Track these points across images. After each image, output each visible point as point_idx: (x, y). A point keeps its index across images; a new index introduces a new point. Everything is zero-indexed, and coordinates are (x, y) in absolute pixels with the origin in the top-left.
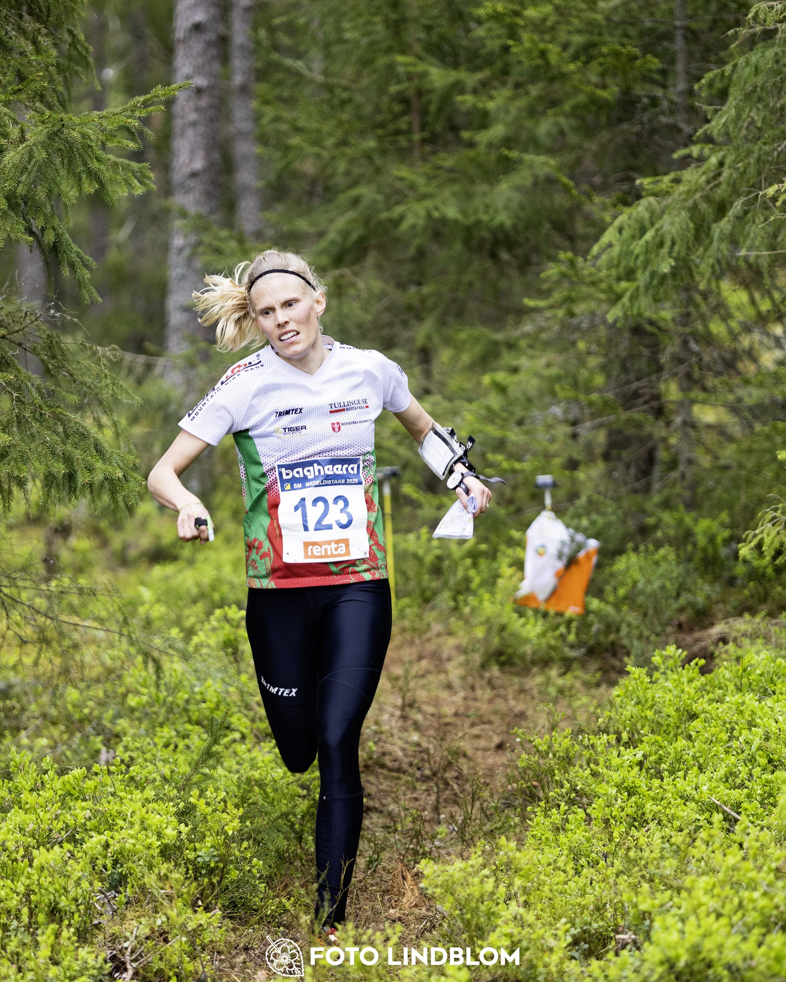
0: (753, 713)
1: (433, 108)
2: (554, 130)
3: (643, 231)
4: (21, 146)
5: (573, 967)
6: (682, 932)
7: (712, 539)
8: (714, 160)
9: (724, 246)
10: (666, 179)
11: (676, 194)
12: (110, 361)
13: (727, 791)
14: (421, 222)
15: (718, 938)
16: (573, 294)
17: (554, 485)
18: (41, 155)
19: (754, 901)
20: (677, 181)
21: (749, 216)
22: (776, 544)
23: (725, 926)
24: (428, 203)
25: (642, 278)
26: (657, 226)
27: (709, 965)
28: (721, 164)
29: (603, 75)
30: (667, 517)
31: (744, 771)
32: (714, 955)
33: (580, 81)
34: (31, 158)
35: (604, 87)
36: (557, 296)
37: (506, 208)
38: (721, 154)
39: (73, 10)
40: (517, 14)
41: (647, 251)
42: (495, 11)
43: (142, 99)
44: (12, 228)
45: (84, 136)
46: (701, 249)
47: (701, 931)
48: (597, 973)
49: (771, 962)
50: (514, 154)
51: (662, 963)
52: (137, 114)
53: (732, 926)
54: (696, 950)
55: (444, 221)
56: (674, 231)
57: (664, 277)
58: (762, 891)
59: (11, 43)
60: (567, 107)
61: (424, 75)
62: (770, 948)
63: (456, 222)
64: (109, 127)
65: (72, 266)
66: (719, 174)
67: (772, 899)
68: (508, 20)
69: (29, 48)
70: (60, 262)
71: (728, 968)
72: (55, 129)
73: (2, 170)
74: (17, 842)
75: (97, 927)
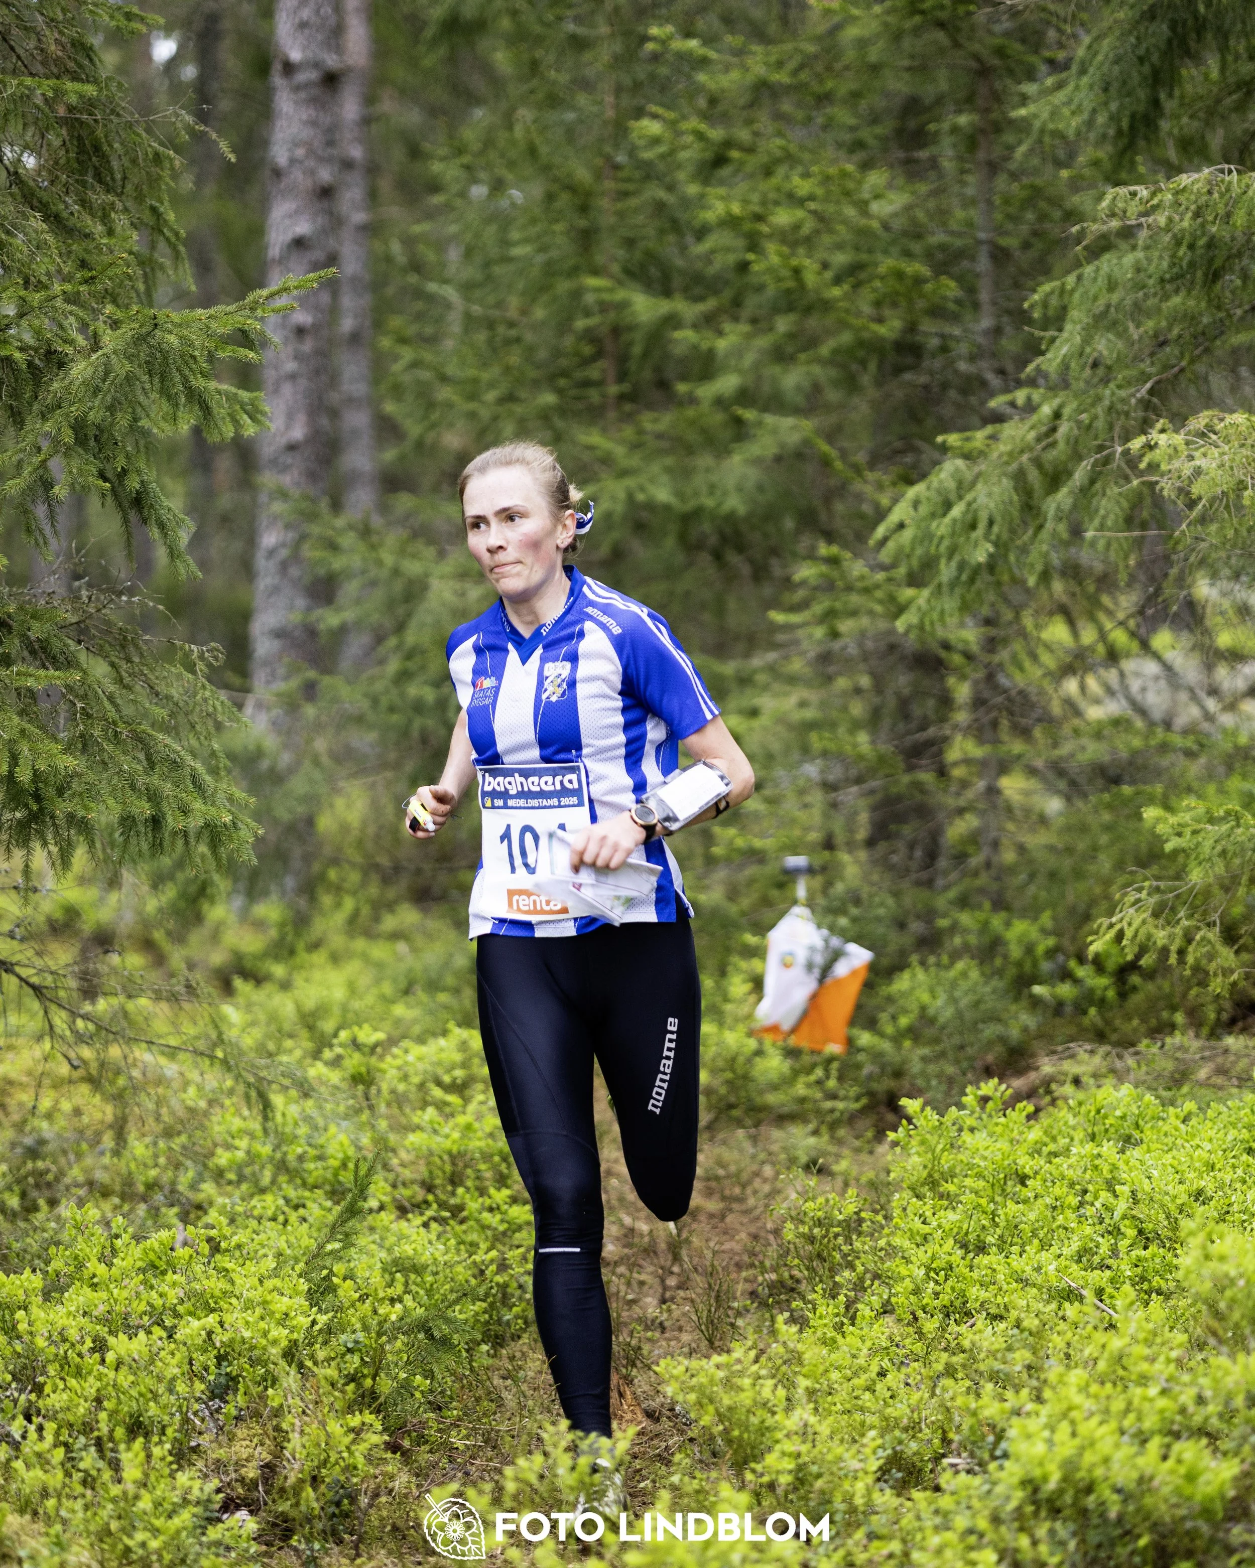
0: (1114, 1168)
1: (637, 350)
2: (806, 384)
3: (948, 506)
4: (95, 356)
5: (886, 1498)
6: (1050, 1442)
7: (1029, 949)
8: (1046, 410)
9: (1062, 529)
10: (980, 436)
11: (995, 455)
12: (209, 666)
13: (1083, 1273)
14: (619, 508)
15: (1105, 1447)
16: (838, 605)
17: (810, 870)
18: (122, 367)
19: (1151, 1400)
20: (993, 437)
21: (1098, 485)
22: (1141, 936)
23: (1113, 1432)
24: (630, 482)
25: (946, 571)
26: (969, 497)
27: (1089, 1489)
28: (1057, 415)
29: (878, 304)
30: (966, 918)
31: (1104, 1245)
32: (1099, 1472)
33: (847, 311)
34: (107, 373)
35: (880, 320)
36: (817, 608)
37: (740, 489)
38: (1056, 402)
39: (160, 178)
40: (759, 218)
41: (953, 534)
42: (729, 214)
43: (265, 292)
44: (80, 470)
45: (184, 340)
46: (1030, 532)
47: (1077, 1442)
48: (923, 1505)
49: (1179, 1481)
50: (749, 415)
51: (1024, 1484)
52: (259, 313)
53: (1122, 1432)
54: (1070, 1467)
55: (651, 506)
56: (992, 505)
57: (977, 571)
58: (1159, 1388)
59: (73, 221)
60: (824, 351)
61: (624, 305)
62: (1179, 1461)
63: (667, 507)
64: (220, 331)
65: (162, 526)
66: (1054, 430)
67: (1175, 1399)
68: (747, 226)
69: (99, 228)
70: (145, 521)
71: (1118, 1491)
72: (144, 331)
73: (67, 388)
74: (81, 1330)
75: (196, 1450)
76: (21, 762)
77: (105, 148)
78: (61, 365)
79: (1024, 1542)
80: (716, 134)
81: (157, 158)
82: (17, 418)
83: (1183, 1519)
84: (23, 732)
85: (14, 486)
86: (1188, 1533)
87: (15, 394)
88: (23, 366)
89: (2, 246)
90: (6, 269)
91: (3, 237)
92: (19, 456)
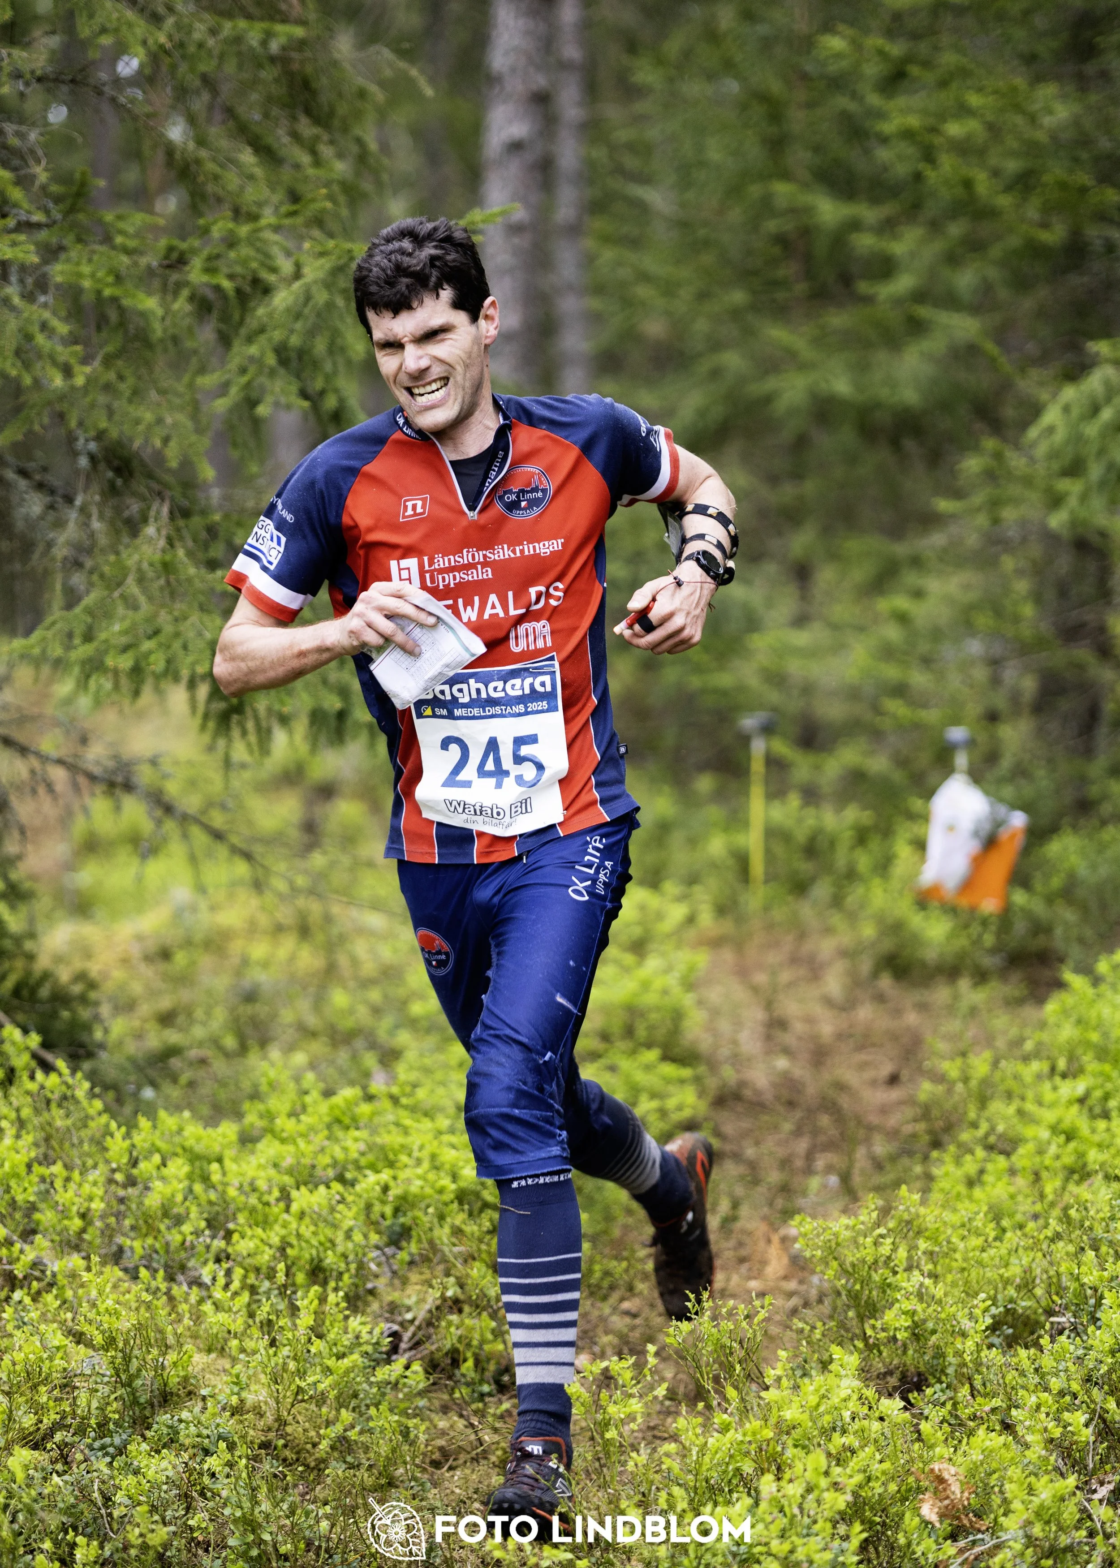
1: (821, 251)
2: (978, 284)
4: (297, 285)
14: (801, 401)
16: (998, 494)
17: (971, 744)
18: (321, 297)
24: (812, 375)
25: (1095, 471)
26: (1115, 403)
29: (1045, 210)
33: (1015, 219)
34: (307, 301)
35: (1045, 225)
36: (978, 498)
37: (913, 381)
39: (364, 109)
40: (934, 130)
41: (1103, 437)
44: (282, 390)
55: (832, 399)
59: (283, 152)
60: (996, 251)
61: (808, 209)
63: (847, 400)
68: (922, 138)
69: (305, 159)
72: (340, 262)
73: (270, 315)
74: (269, 1180)
75: (372, 1292)
77: (314, 85)
78: (267, 290)
80: (896, 49)
81: (362, 94)
82: (225, 340)
85: (221, 405)
87: (224, 318)
88: (231, 293)
89: (216, 178)
90: (219, 200)
91: (218, 170)
92: (227, 376)
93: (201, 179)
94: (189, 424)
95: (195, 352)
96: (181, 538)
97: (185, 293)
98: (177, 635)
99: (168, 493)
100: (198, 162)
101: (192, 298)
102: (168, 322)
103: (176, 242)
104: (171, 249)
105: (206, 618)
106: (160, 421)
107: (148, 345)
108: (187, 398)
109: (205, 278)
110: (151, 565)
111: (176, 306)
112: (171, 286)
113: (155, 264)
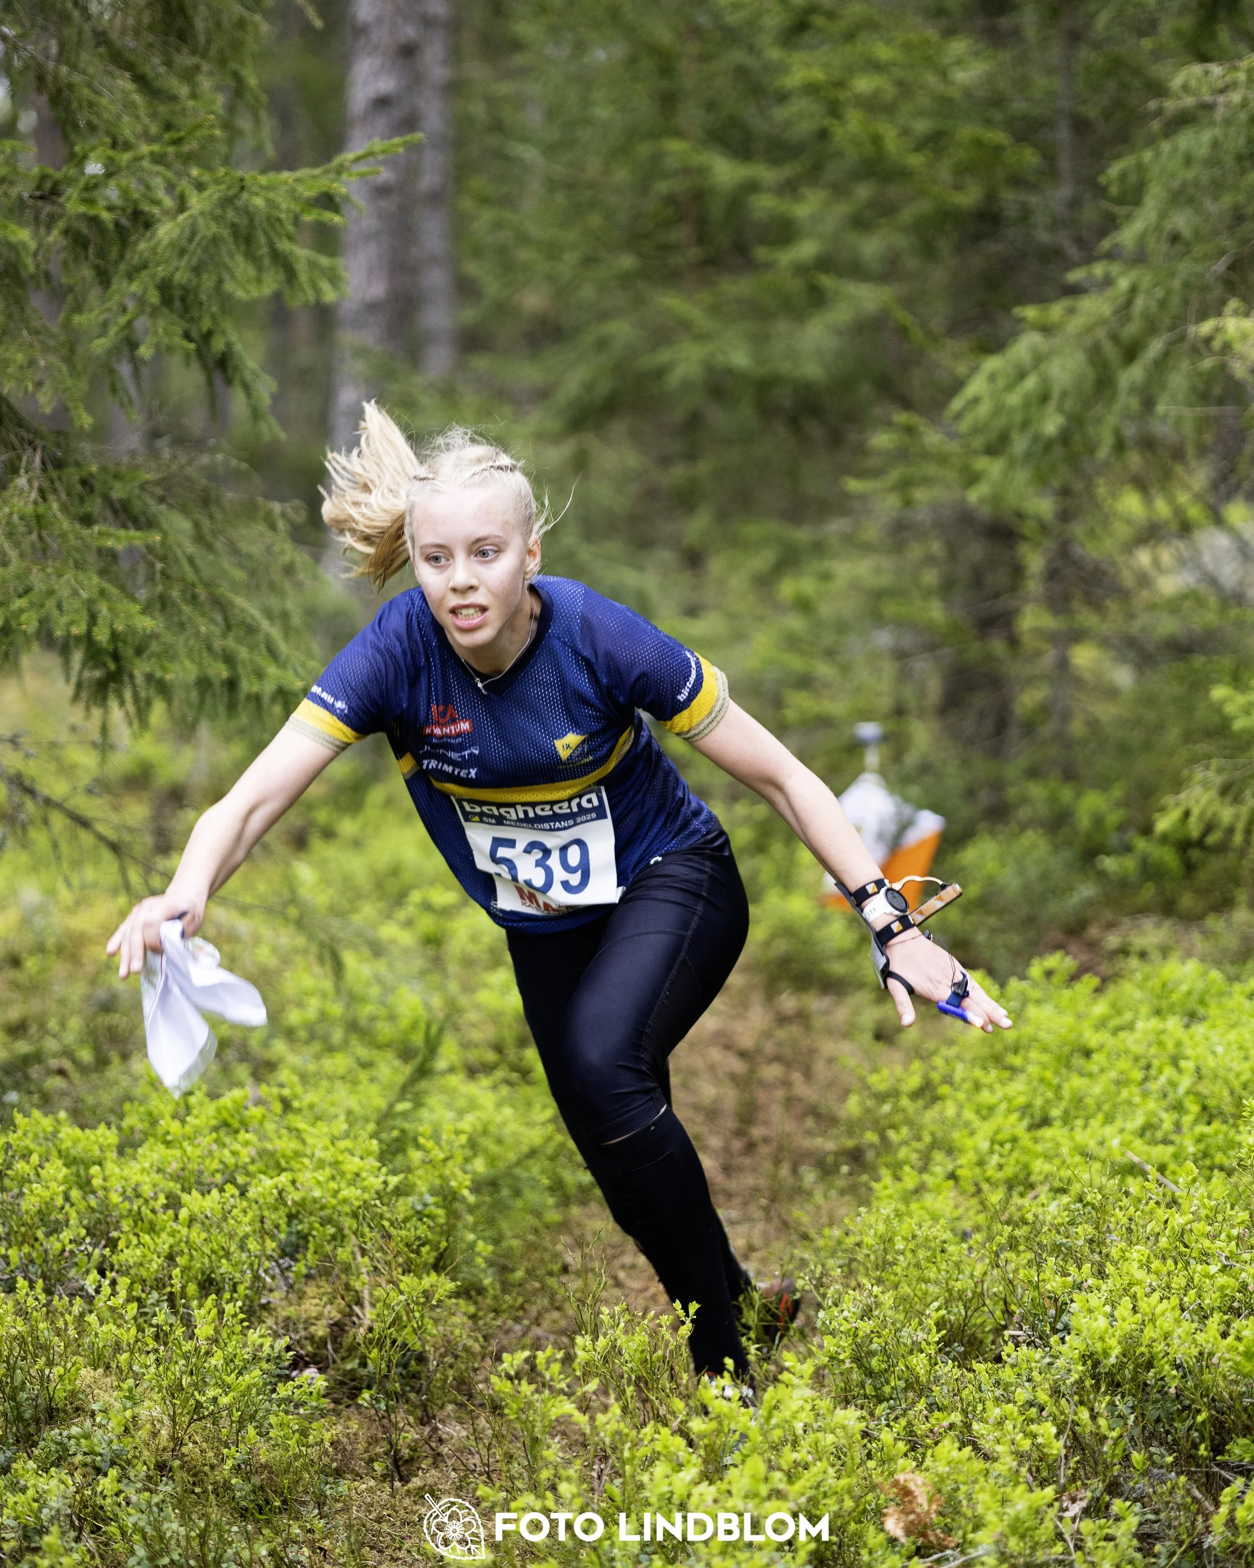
0: (1179, 1044)
1: (717, 214)
2: (886, 252)
3: (1021, 377)
4: (181, 218)
5: (947, 1369)
6: (1111, 1318)
7: (1099, 822)
8: (1123, 284)
9: (1134, 402)
10: (1057, 309)
11: (1072, 328)
12: (291, 522)
13: (1146, 1148)
14: (699, 373)
15: (1166, 1323)
16: (913, 473)
17: (883, 741)
18: (208, 230)
19: (1211, 1277)
20: (1071, 311)
21: (1171, 361)
22: (1209, 814)
23: (1173, 1309)
24: (709, 346)
25: (1019, 444)
26: (1043, 369)
27: (1149, 1365)
28: (1133, 290)
29: (958, 172)
30: (1034, 790)
31: (1168, 1121)
32: (1159, 1347)
33: (927, 179)
34: (193, 234)
35: (958, 188)
36: (891, 478)
37: (817, 355)
38: (1133, 276)
39: (243, 41)
40: (840, 84)
41: (1026, 405)
42: (811, 80)
43: (350, 157)
44: (165, 330)
45: (270, 203)
46: (1103, 404)
47: (1138, 1317)
48: (984, 1377)
49: (1238, 1358)
51: (1084, 1358)
52: (345, 176)
53: (1183, 1310)
54: (1130, 1342)
55: (730, 371)
56: (1065, 379)
57: (1049, 442)
58: (1219, 1266)
60: (905, 217)
61: (702, 171)
62: (1239, 1339)
63: (745, 373)
64: (307, 194)
65: (246, 388)
66: (1130, 304)
67: (1235, 1276)
68: (828, 93)
69: (184, 91)
70: (229, 382)
71: (1178, 1367)
72: (231, 193)
73: (154, 250)
74: (155, 1185)
75: (266, 1307)
76: (100, 621)
78: (148, 224)
79: (1084, 1415)
81: (242, 22)
82: (104, 278)
83: (1242, 1395)
84: (102, 593)
85: (100, 345)
86: (1245, 1409)
87: (102, 254)
88: (111, 226)
89: (91, 105)
90: (92, 128)
91: (92, 97)
92: (106, 316)
93: (75, 105)
94: (64, 368)
95: (70, 289)
96: (55, 491)
97: (61, 224)
98: (51, 593)
99: (38, 442)
100: (71, 87)
101: (66, 232)
102: (40, 258)
103: (50, 170)
104: (44, 177)
105: (81, 576)
106: (32, 363)
107: (20, 283)
108: (62, 338)
109: (82, 209)
110: (22, 518)
111: (51, 239)
112: (43, 217)
113: (26, 195)
